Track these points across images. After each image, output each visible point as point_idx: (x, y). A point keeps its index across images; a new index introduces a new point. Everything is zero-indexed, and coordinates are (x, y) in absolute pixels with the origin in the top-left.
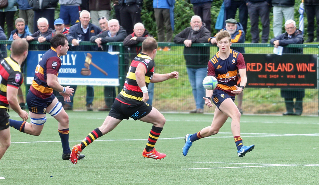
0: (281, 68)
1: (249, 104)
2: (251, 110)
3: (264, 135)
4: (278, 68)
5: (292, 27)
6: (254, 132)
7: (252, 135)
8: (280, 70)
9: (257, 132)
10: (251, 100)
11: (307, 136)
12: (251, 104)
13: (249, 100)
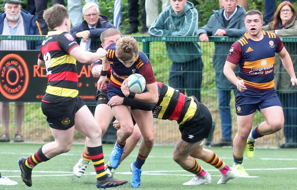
0: (85, 73)
1: (38, 127)
2: (39, 136)
3: (59, 174)
4: (82, 73)
5: (95, 13)
6: (46, 170)
7: (42, 174)
8: (84, 75)
9: (50, 170)
10: (41, 121)
11: (126, 175)
12: (40, 127)
13: (37, 120)
